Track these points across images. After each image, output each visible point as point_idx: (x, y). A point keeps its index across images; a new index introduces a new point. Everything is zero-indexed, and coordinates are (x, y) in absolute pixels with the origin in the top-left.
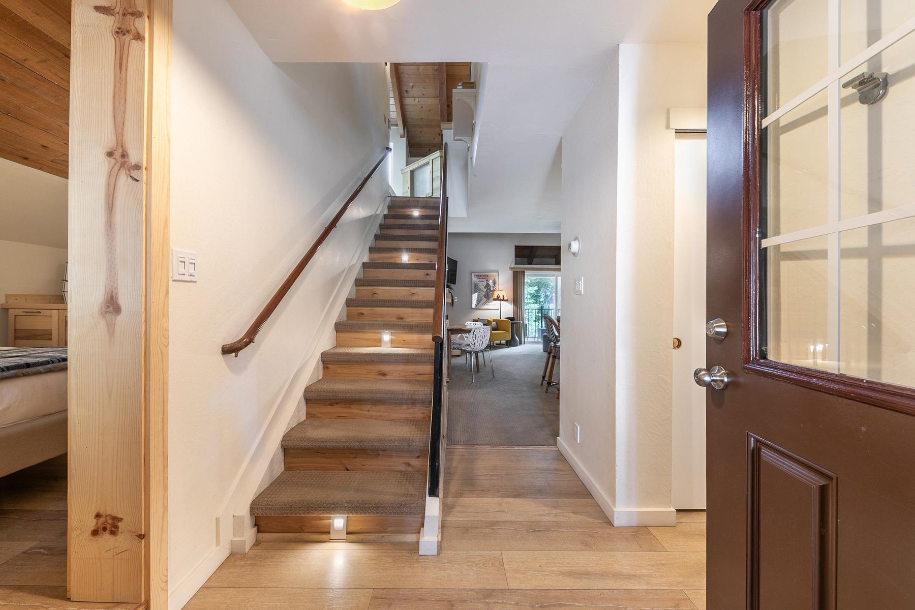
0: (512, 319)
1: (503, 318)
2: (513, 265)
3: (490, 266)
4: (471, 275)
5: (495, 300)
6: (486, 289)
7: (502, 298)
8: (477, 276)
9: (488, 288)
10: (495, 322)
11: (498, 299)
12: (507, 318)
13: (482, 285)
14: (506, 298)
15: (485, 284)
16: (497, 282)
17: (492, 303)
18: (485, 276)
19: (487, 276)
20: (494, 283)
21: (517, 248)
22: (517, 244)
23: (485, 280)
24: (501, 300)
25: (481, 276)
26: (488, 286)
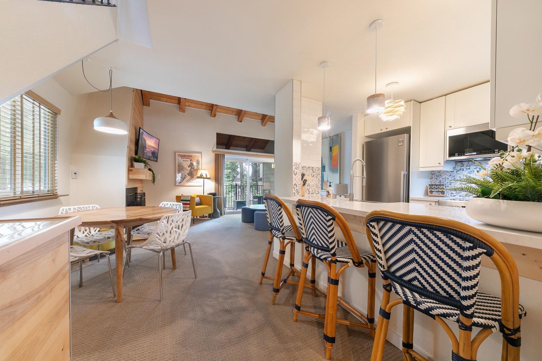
0: (214, 194)
1: (206, 194)
2: (215, 149)
3: (194, 147)
4: (175, 154)
5: (198, 177)
6: (190, 168)
7: (205, 176)
8: (181, 156)
9: (191, 167)
10: (198, 198)
11: (201, 177)
12: (210, 194)
13: (186, 164)
14: (208, 176)
15: (189, 163)
16: (200, 162)
17: (196, 181)
18: (188, 156)
19: (191, 156)
20: (198, 163)
21: (218, 135)
22: (218, 132)
23: (189, 160)
24: (204, 178)
25: (185, 156)
26: (191, 165)
